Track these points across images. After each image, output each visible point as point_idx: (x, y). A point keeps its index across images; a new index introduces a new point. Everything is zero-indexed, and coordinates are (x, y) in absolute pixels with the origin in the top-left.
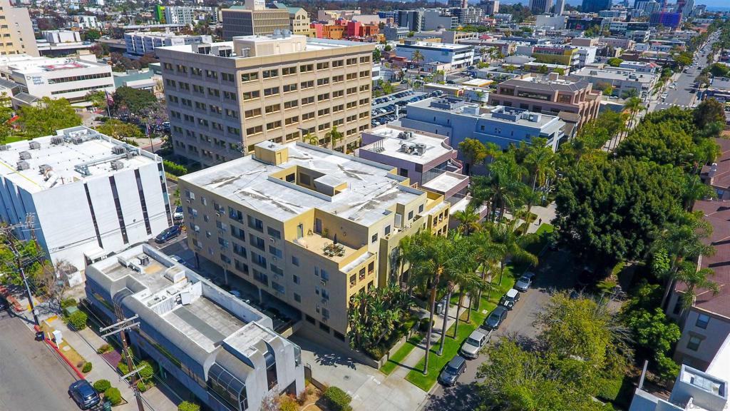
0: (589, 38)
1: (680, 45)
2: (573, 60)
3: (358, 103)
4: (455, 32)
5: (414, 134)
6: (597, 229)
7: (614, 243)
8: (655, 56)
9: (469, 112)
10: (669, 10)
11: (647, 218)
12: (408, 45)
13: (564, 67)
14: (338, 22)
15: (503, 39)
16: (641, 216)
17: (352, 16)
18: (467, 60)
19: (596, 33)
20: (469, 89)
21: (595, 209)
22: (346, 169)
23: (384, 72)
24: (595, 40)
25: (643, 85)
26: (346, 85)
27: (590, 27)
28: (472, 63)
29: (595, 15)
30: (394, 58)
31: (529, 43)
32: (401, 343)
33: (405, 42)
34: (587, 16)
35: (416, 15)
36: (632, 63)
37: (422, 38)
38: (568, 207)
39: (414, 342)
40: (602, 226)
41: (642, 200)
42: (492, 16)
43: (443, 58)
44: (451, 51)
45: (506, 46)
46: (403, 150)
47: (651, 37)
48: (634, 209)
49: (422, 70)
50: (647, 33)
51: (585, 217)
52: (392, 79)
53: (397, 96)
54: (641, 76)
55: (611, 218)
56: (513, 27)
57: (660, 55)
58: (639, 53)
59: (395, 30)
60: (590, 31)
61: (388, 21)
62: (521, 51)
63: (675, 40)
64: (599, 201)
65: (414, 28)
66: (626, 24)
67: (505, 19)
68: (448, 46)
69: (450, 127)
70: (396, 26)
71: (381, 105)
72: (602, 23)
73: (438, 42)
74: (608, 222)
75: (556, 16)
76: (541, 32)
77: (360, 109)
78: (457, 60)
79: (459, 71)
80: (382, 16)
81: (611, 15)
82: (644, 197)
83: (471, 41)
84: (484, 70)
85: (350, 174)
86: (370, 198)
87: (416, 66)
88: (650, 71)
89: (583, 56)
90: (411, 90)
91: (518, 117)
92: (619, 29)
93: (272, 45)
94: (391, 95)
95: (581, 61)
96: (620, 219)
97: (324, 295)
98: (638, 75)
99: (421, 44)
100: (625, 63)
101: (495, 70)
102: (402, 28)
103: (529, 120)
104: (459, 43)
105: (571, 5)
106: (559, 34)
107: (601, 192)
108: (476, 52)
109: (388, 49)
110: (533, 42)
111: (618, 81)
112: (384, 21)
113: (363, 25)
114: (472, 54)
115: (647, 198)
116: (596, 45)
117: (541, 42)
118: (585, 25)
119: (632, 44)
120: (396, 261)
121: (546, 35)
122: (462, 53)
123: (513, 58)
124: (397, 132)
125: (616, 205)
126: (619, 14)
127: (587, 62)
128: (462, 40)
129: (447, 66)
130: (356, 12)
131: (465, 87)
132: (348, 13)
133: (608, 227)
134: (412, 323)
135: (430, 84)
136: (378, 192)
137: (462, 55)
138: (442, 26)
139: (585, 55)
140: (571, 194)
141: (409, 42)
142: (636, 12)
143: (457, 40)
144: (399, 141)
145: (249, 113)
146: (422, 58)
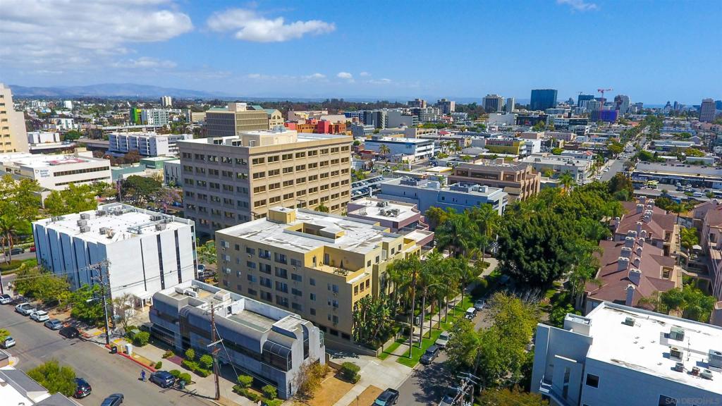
0: (536, 132)
1: (615, 136)
2: (521, 150)
3: (340, 183)
4: (416, 129)
5: (389, 204)
6: (528, 258)
7: (539, 266)
8: (593, 146)
9: (432, 187)
10: (609, 107)
11: (560, 248)
12: (375, 140)
13: (513, 156)
14: (309, 122)
15: (459, 134)
16: (556, 246)
17: (320, 116)
18: (429, 152)
19: (542, 128)
20: (431, 174)
21: (524, 244)
22: (341, 225)
23: (356, 163)
24: (541, 134)
25: (579, 168)
26: (330, 169)
27: (538, 123)
28: (433, 155)
29: (542, 112)
30: (362, 151)
31: (483, 137)
32: (391, 341)
33: (372, 137)
34: (534, 114)
35: (379, 114)
36: (571, 152)
37: (387, 134)
38: (506, 245)
39: (401, 342)
40: (530, 255)
41: (556, 235)
42: (449, 115)
43: (408, 151)
44: (414, 144)
45: (462, 140)
46: (382, 213)
47: (591, 131)
48: (551, 242)
49: (389, 161)
50: (587, 127)
51: (518, 250)
52: (364, 168)
53: (369, 181)
54: (578, 162)
55: (536, 249)
56: (468, 124)
57: (597, 145)
58: (579, 144)
59: (361, 128)
60: (538, 126)
61: (354, 120)
62: (475, 144)
63: (611, 133)
64: (527, 239)
65: (379, 125)
66: (568, 120)
67: (461, 117)
68: (411, 141)
69: (417, 199)
70: (362, 124)
71: (355, 189)
72: (547, 120)
73: (401, 137)
74: (534, 252)
75: (508, 114)
76: (494, 128)
77: (342, 189)
78: (419, 152)
79: (421, 161)
80: (348, 116)
81: (556, 112)
82: (557, 233)
83: (431, 136)
84: (444, 159)
85: (344, 228)
86: (362, 240)
87: (383, 158)
88: (587, 158)
89: (529, 146)
90: (381, 176)
91: (470, 189)
92: (562, 124)
93: (272, 138)
94: (364, 180)
95: (528, 151)
96: (542, 249)
97: (334, 305)
98: (575, 162)
99: (387, 139)
100: (566, 152)
101: (454, 160)
102: (367, 126)
103: (479, 191)
104: (420, 138)
105: (521, 104)
106: (509, 130)
107: (528, 232)
108: (436, 145)
109: (356, 144)
110: (486, 136)
111: (558, 166)
112: (350, 120)
113: (332, 124)
114: (433, 146)
115: (559, 234)
116: (542, 138)
117: (493, 136)
118: (533, 122)
119: (574, 136)
120: (385, 283)
121: (499, 130)
122: (424, 146)
123: (469, 150)
124: (376, 203)
125: (539, 240)
126: (563, 112)
127: (533, 152)
128: (423, 135)
129: (411, 157)
130: (323, 112)
131: (428, 173)
132: (316, 113)
133: (535, 256)
134: (398, 329)
135: (398, 171)
136: (367, 237)
137: (424, 148)
138: (404, 124)
139: (531, 146)
140: (508, 235)
141: (376, 138)
142: (579, 109)
143: (419, 135)
144: (378, 208)
145: (257, 190)
146: (389, 151)
